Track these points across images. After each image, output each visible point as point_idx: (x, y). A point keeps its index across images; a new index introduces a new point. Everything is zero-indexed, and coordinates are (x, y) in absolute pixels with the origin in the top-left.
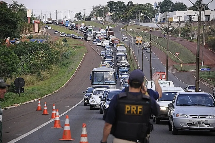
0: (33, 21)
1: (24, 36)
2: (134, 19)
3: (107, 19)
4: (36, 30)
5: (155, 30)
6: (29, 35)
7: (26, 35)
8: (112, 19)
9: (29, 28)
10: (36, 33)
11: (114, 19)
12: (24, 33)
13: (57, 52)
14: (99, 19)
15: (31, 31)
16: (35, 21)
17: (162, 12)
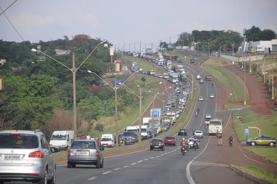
0: (115, 61)
1: (107, 75)
2: (216, 50)
3: (192, 48)
4: (118, 69)
5: (233, 63)
6: (111, 74)
7: (108, 75)
8: (197, 49)
9: (111, 67)
10: (118, 72)
11: (199, 49)
12: (107, 73)
13: (132, 95)
14: (184, 48)
15: (113, 71)
16: (117, 61)
17: (249, 40)
